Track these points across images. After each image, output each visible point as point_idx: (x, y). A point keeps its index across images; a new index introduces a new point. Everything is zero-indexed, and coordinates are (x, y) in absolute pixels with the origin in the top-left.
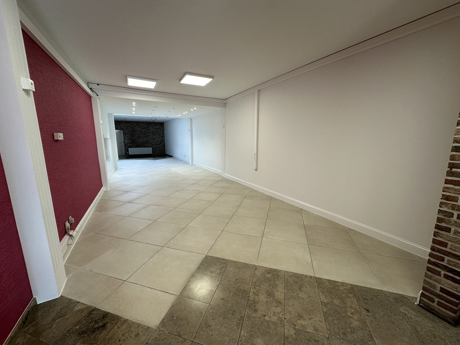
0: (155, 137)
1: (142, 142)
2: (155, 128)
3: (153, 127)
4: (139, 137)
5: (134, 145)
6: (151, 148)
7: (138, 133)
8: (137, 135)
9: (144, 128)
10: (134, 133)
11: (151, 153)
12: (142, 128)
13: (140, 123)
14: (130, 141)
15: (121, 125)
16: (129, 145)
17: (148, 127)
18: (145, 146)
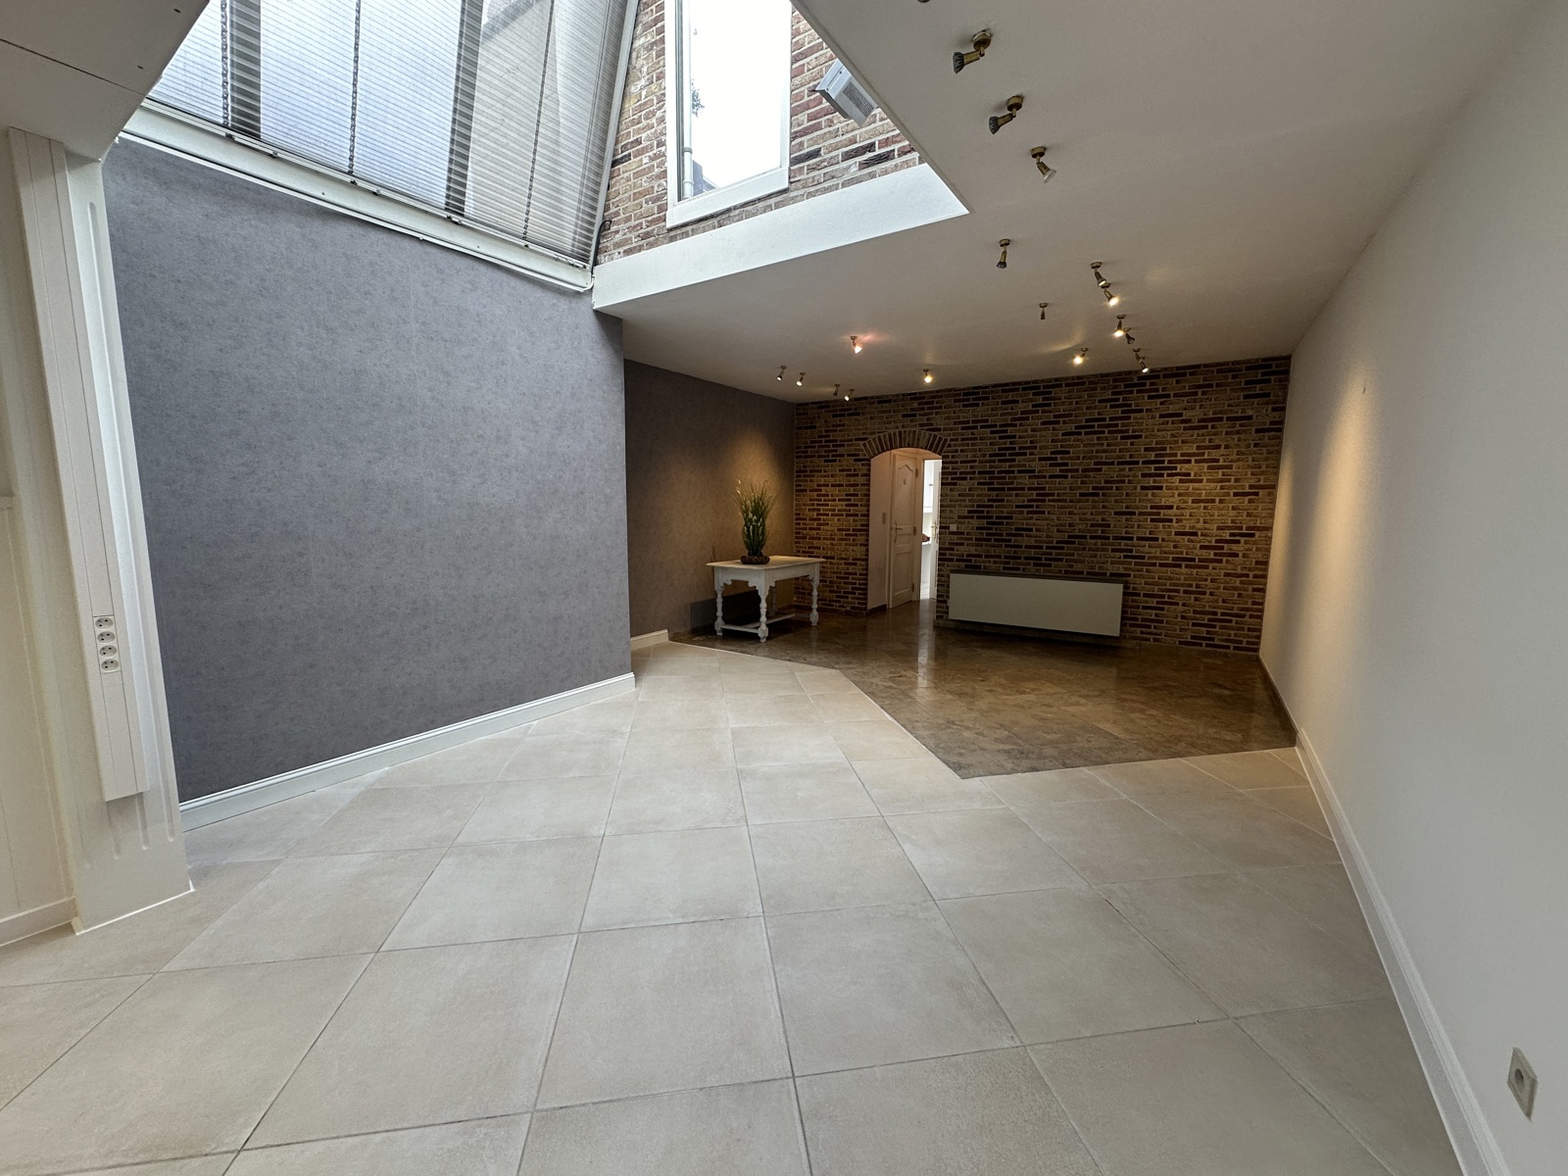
0: (1174, 500)
1: (1056, 536)
2: (1186, 415)
3: (1172, 409)
4: (1042, 495)
5: (998, 551)
6: (1117, 589)
7: (1036, 465)
8: (1025, 480)
9: (1088, 427)
10: (1006, 466)
11: (1111, 627)
12: (1071, 427)
13: (1062, 393)
14: (975, 523)
15: (939, 421)
16: (964, 550)
17: (1128, 411)
18: (1078, 567)
